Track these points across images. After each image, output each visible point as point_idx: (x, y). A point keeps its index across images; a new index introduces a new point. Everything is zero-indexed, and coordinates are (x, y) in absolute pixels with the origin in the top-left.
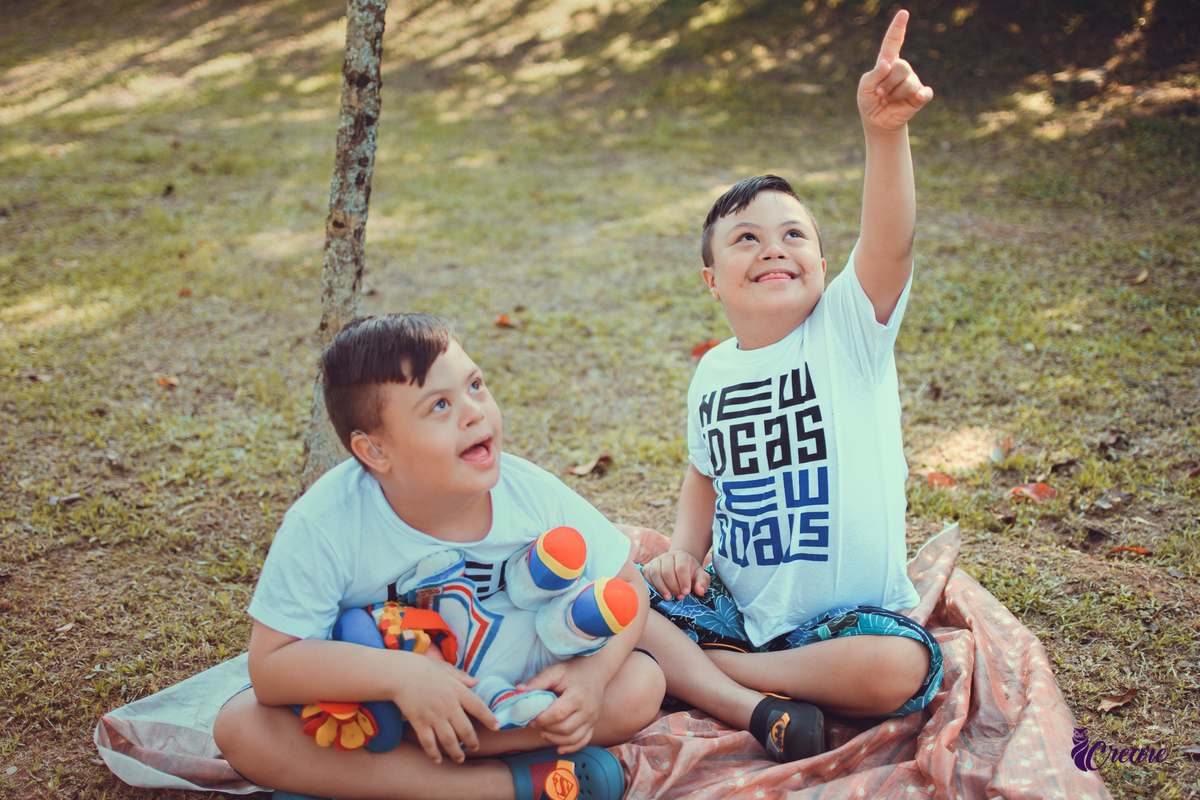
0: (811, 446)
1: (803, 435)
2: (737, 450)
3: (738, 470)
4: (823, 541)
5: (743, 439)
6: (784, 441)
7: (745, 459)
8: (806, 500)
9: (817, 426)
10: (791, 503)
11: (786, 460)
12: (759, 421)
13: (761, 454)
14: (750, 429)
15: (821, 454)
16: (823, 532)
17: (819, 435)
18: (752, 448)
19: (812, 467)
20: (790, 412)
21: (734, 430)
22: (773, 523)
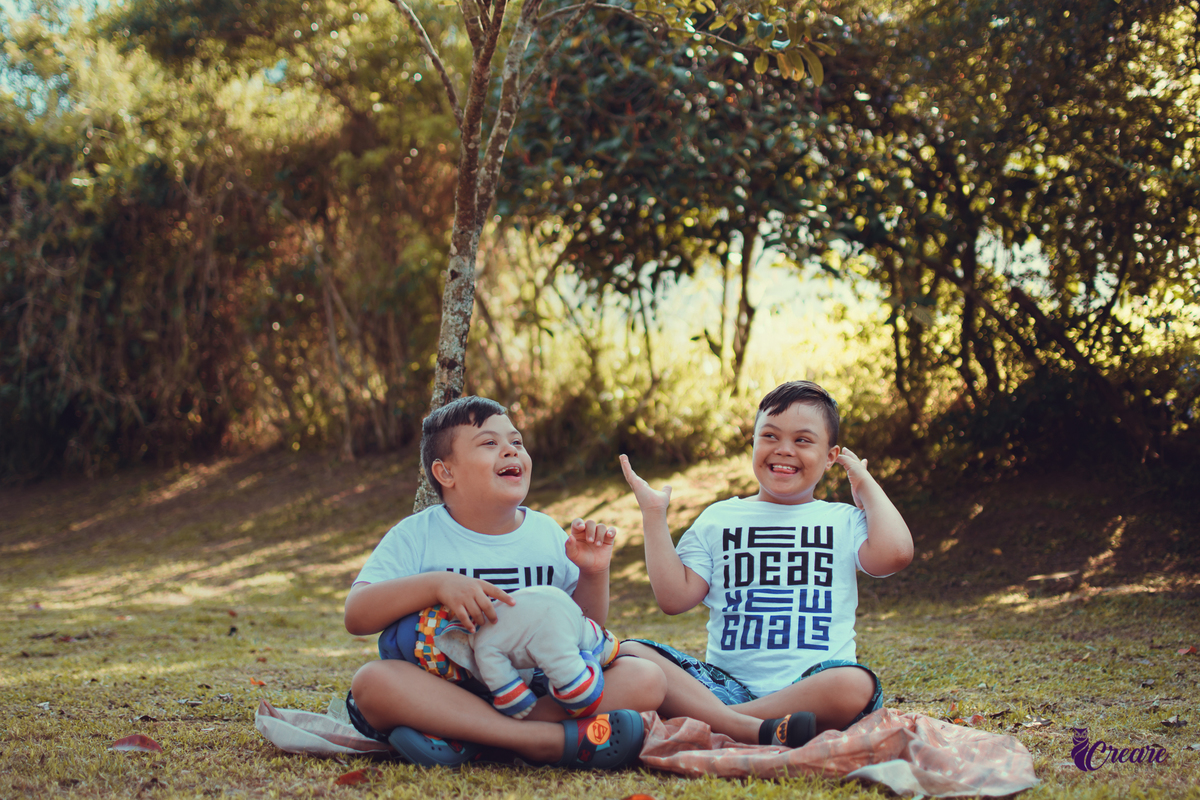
0: (823, 577)
1: (818, 568)
2: (764, 569)
3: (763, 581)
4: (825, 638)
5: (770, 562)
6: (804, 568)
7: (770, 576)
8: (815, 609)
9: (828, 566)
10: (803, 608)
11: (804, 581)
12: (784, 552)
13: (783, 574)
14: (777, 557)
15: (828, 582)
16: (825, 629)
17: (829, 572)
18: (777, 569)
19: (822, 590)
20: (812, 552)
21: (764, 556)
22: (787, 619)
